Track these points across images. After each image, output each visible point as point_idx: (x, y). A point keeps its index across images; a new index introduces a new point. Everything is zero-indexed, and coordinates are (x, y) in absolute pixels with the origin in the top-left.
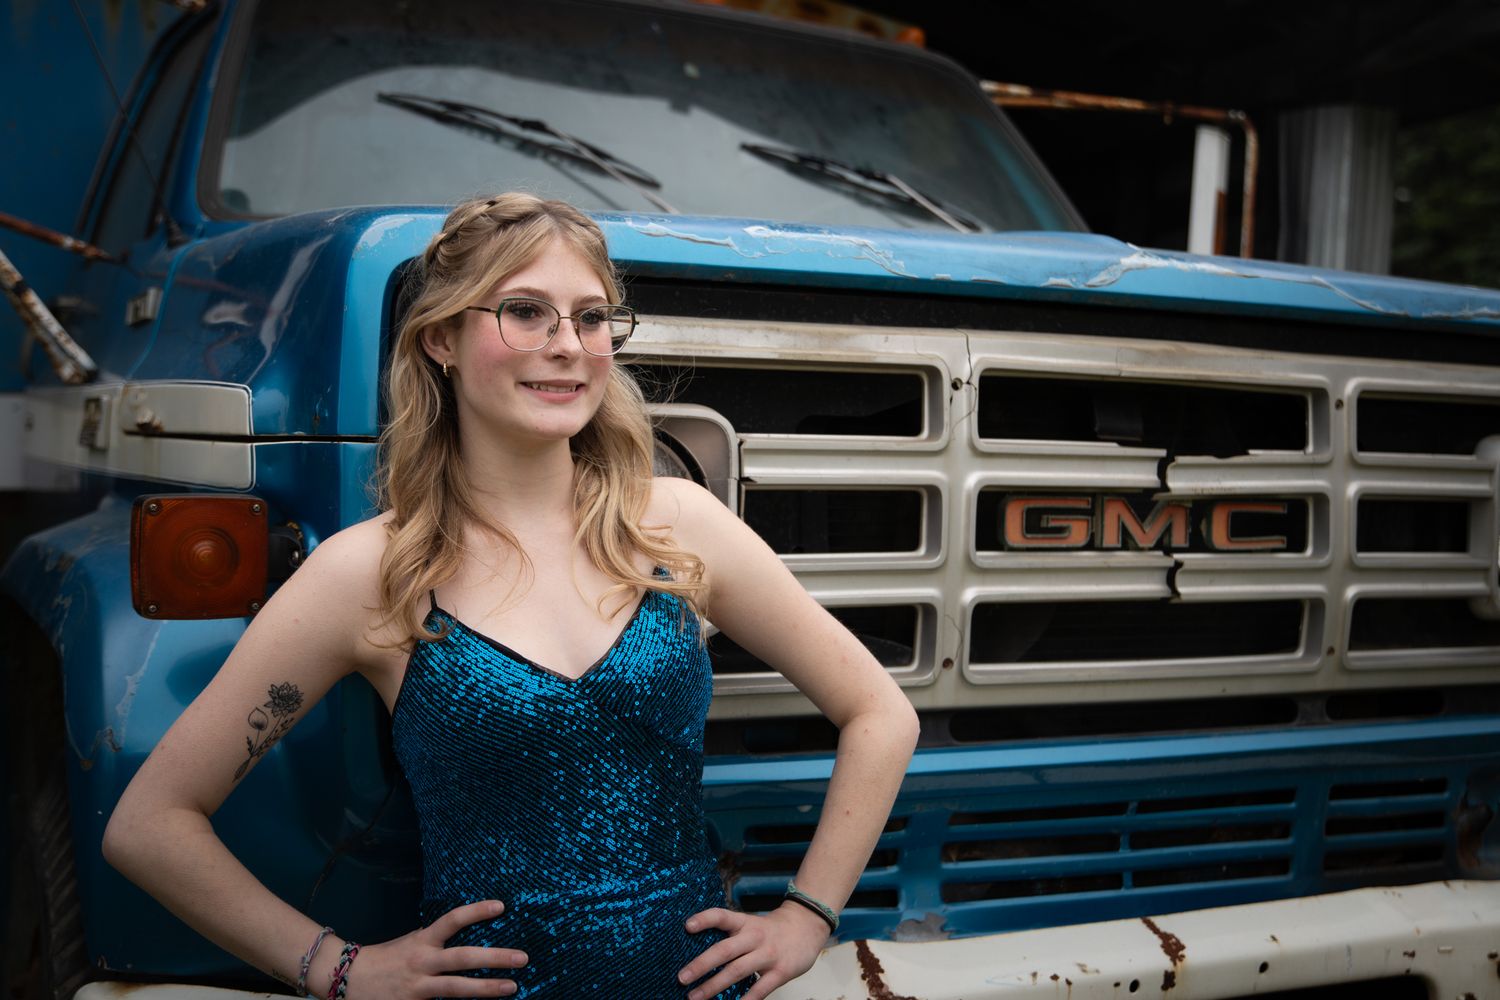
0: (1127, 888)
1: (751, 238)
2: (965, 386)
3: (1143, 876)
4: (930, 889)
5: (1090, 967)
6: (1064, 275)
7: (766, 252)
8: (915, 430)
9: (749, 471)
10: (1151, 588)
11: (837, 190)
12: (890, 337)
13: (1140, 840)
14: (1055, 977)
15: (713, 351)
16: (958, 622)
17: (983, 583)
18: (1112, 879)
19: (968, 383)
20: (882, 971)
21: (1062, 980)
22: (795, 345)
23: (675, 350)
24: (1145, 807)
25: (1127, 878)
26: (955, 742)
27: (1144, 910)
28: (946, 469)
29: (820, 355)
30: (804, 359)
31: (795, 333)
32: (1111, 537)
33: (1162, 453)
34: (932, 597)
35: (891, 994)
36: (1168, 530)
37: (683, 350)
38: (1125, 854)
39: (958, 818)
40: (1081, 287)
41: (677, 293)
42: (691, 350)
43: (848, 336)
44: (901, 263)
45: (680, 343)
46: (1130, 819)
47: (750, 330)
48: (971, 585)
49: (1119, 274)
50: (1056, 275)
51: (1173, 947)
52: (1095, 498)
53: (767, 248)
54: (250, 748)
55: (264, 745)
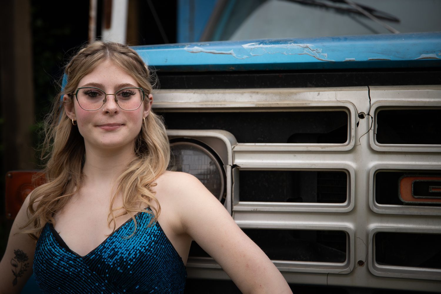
1: (244, 49)
2: (366, 117)
6: (433, 52)
9: (238, 162)
12: (320, 92)
16: (365, 242)
17: (381, 222)
19: (369, 114)
22: (266, 100)
23: (202, 105)
28: (355, 160)
29: (278, 104)
30: (269, 106)
31: (267, 94)
34: (350, 229)
37: (206, 105)
41: (213, 78)
42: (209, 105)
43: (296, 94)
44: (326, 54)
45: (206, 101)
47: (242, 93)
48: (372, 222)
50: (427, 52)
53: (251, 53)
54: (14, 274)
55: (20, 273)
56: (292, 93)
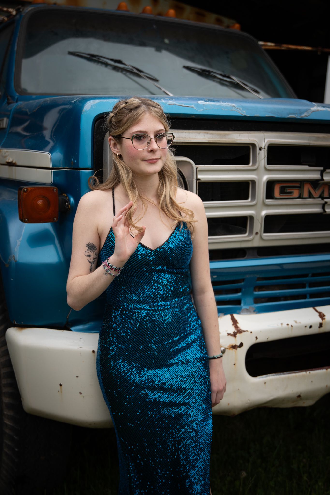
0: (308, 299)
1: (199, 104)
2: (263, 149)
3: (313, 295)
4: (250, 300)
5: (298, 321)
6: (294, 114)
7: (204, 109)
8: (247, 163)
9: (199, 177)
10: (317, 210)
11: (214, 81)
12: (241, 134)
13: (312, 285)
14: (288, 325)
15: (189, 140)
16: (260, 221)
17: (267, 209)
18: (303, 296)
19: (264, 148)
20: (238, 323)
21: (290, 325)
22: (213, 138)
23: (177, 140)
24: (314, 275)
25: (308, 296)
26: (258, 257)
27: (313, 305)
28: (257, 175)
29: (220, 141)
30: (215, 142)
31: (213, 134)
32: (306, 194)
33: (322, 168)
34: (253, 214)
35: (241, 329)
36: (323, 192)
37: (180, 140)
38: (307, 289)
39: (259, 279)
40: (299, 117)
42: (182, 140)
43: (228, 135)
44: (244, 111)
45: (179, 138)
46: (309, 279)
47: (199, 133)
48: (264, 210)
49: (310, 113)
50: (291, 114)
51: (322, 316)
52: (301, 183)
53: (204, 108)
54: (90, 262)
55: (94, 261)
56: (226, 134)
